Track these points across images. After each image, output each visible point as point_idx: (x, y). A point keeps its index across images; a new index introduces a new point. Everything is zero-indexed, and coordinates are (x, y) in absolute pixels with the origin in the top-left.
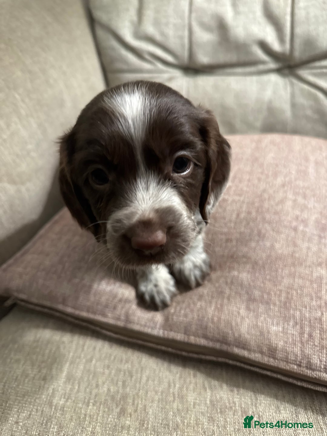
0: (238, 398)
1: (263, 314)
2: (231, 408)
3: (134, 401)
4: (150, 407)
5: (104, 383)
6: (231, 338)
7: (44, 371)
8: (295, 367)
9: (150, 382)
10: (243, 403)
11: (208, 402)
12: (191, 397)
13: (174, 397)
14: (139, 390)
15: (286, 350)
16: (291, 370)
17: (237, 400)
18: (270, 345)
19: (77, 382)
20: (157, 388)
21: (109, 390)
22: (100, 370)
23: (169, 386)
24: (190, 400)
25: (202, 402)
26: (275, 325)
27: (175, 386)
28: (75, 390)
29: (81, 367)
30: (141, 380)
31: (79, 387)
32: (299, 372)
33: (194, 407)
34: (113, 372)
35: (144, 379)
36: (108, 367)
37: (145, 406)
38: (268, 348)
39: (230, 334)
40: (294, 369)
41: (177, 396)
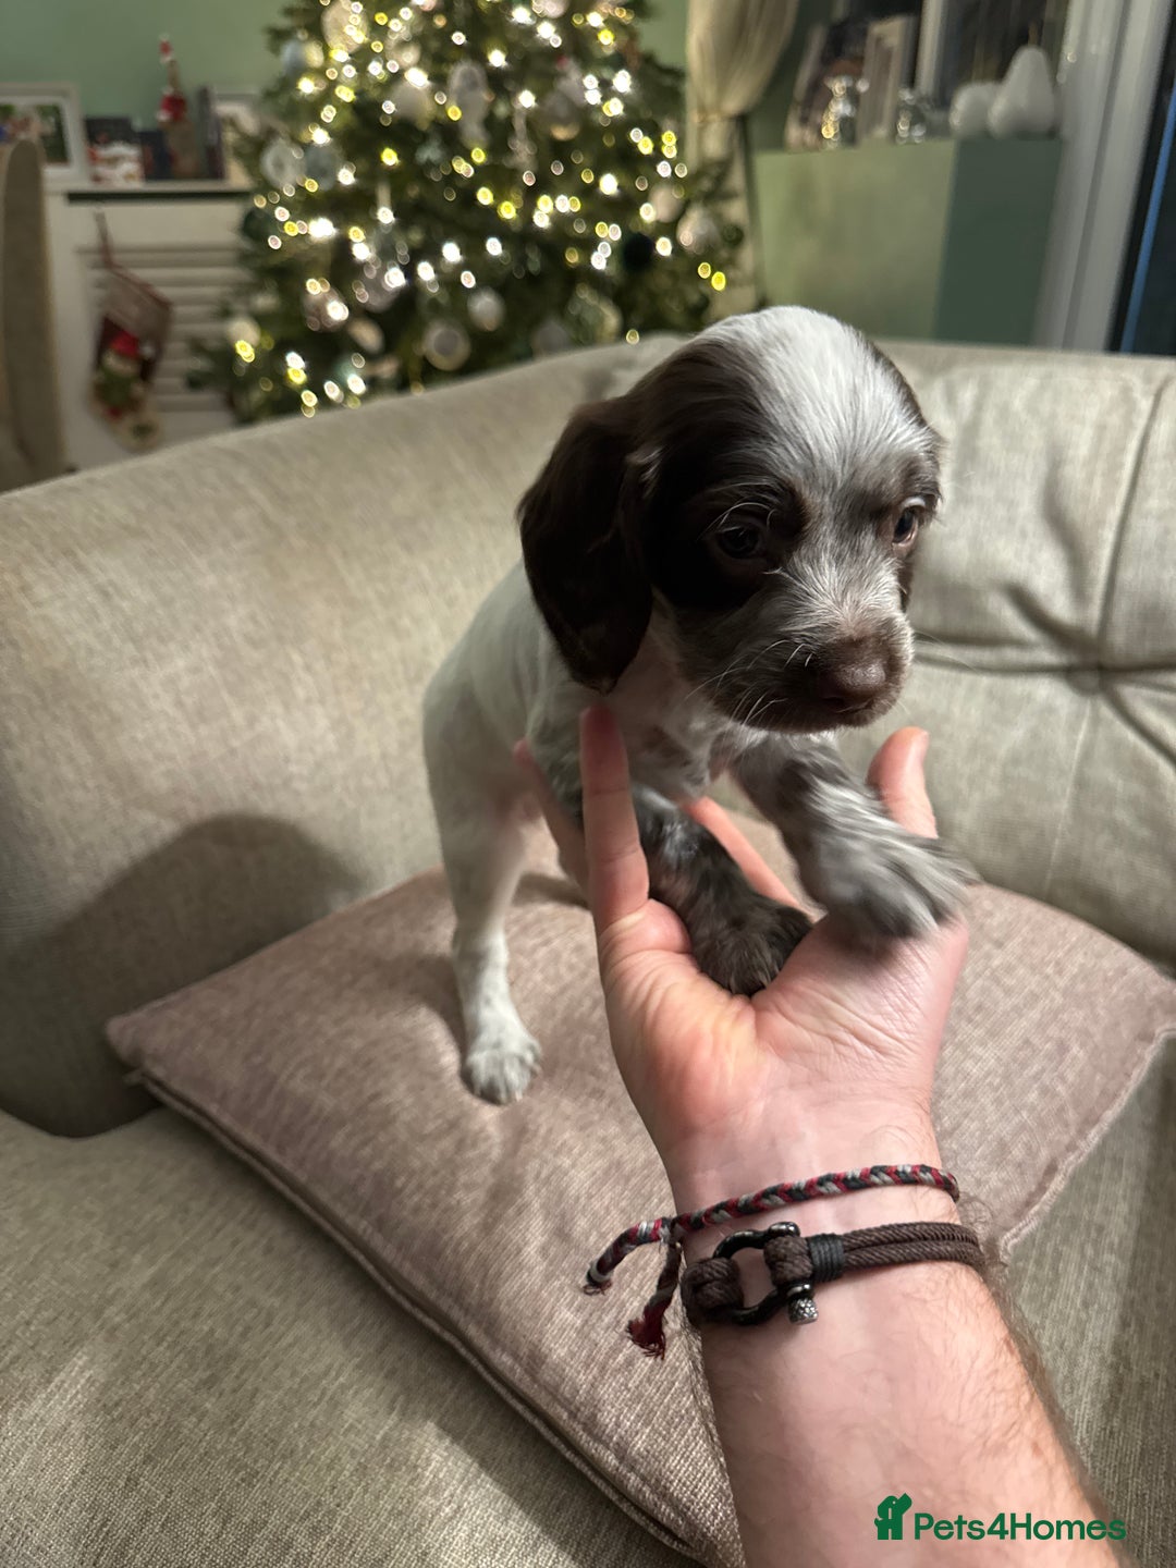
0: (441, 1456)
1: (564, 1274)
2: (416, 1467)
3: (242, 1372)
4: (265, 1396)
5: (210, 1316)
6: (472, 1299)
7: (121, 1251)
8: (565, 1416)
9: (295, 1351)
10: (445, 1469)
11: (378, 1437)
12: (351, 1414)
13: (320, 1400)
14: (264, 1357)
15: (564, 1370)
16: (555, 1417)
17: (438, 1458)
18: (537, 1346)
19: (165, 1293)
20: (299, 1368)
21: (212, 1331)
22: (220, 1289)
23: (326, 1373)
24: (345, 1417)
25: (368, 1431)
26: (572, 1309)
27: (337, 1378)
28: (154, 1307)
29: (190, 1269)
30: (280, 1338)
31: (163, 1304)
32: (569, 1429)
33: (345, 1434)
34: (241, 1302)
35: (289, 1339)
36: (238, 1289)
37: (257, 1390)
38: (530, 1350)
39: (475, 1290)
40: (561, 1418)
41: (326, 1398)
